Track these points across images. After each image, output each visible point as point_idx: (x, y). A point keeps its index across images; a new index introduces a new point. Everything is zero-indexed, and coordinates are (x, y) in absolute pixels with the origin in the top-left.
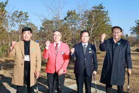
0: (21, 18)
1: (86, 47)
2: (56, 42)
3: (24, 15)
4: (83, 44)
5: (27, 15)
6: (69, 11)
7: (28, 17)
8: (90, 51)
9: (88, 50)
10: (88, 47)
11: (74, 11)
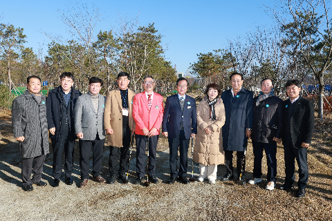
0: (12, 38)
1: (183, 100)
2: (148, 92)
3: (17, 33)
4: (180, 97)
5: (23, 34)
6: (101, 33)
7: (24, 37)
8: (189, 105)
9: (186, 105)
10: (186, 101)
11: (110, 33)
